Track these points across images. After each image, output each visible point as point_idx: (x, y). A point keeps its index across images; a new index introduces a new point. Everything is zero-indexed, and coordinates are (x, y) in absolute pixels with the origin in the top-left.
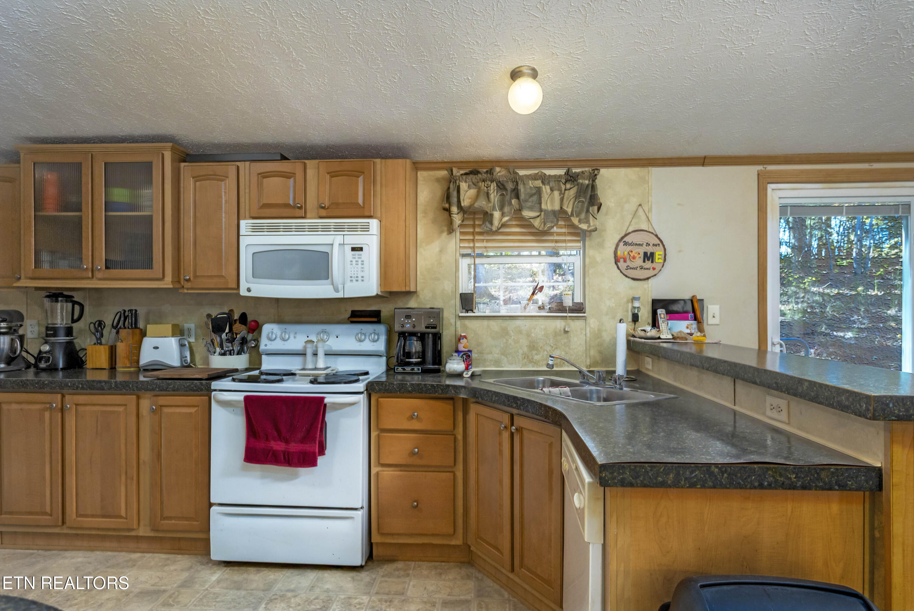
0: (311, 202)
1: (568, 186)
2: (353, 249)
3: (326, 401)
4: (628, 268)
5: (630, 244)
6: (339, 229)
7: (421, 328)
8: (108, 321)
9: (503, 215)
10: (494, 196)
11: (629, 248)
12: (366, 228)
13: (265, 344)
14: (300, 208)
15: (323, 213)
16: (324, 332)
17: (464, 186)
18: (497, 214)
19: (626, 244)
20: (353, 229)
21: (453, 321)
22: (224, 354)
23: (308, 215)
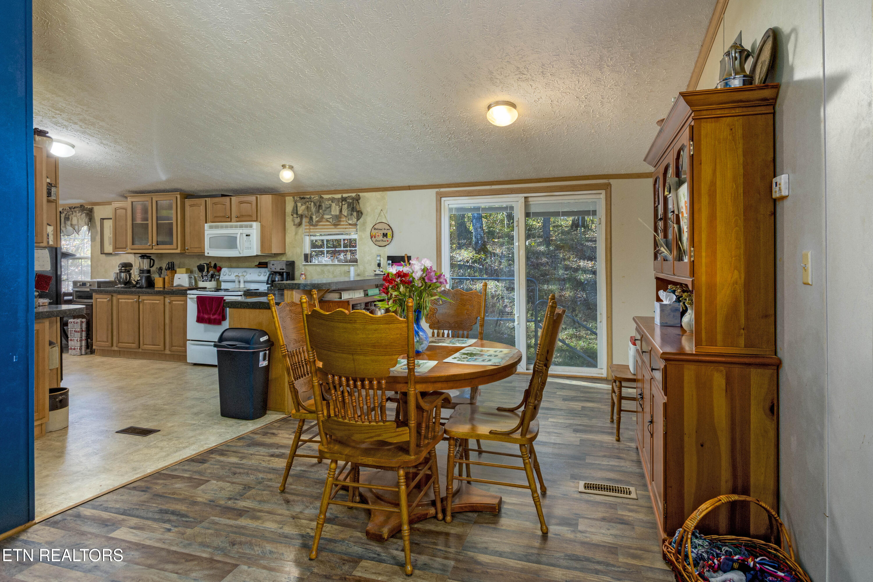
0: (234, 215)
1: (343, 203)
2: (247, 235)
3: (225, 298)
4: (376, 241)
5: (377, 229)
6: (241, 227)
7: (278, 270)
8: (164, 267)
9: (316, 218)
10: (313, 209)
11: (376, 231)
12: (251, 226)
13: (222, 278)
14: (229, 217)
15: (238, 219)
16: (245, 272)
17: (299, 204)
18: (314, 217)
19: (375, 229)
20: (246, 226)
21: (301, 267)
22: (203, 281)
23: (232, 220)
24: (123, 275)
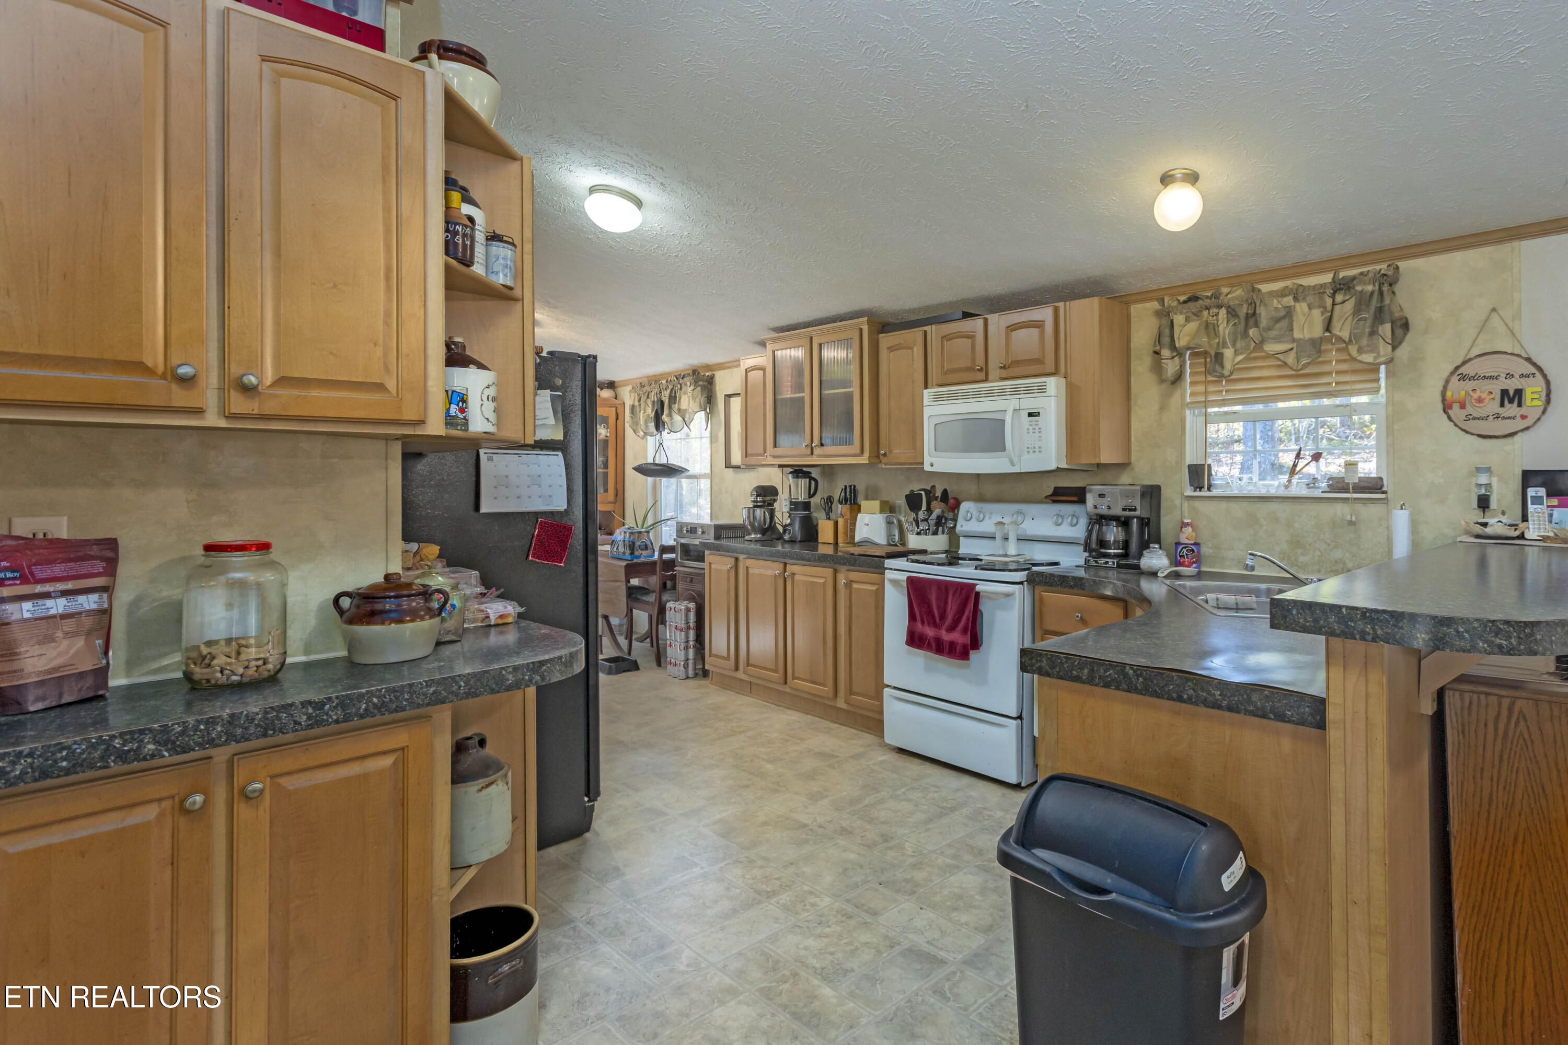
0: (994, 363)
1: (1339, 298)
2: (1030, 415)
3: (978, 588)
4: (1468, 418)
5: (1473, 378)
6: (1015, 392)
7: (1117, 511)
8: (836, 498)
9: (1236, 353)
10: (1224, 328)
11: (1470, 385)
12: (1042, 389)
13: (963, 526)
14: (981, 370)
15: (1004, 373)
16: (1019, 512)
17: (1179, 319)
18: (1228, 353)
19: (1463, 378)
20: (1029, 391)
21: (1178, 502)
22: (918, 534)
23: (990, 377)
24: (758, 512)
